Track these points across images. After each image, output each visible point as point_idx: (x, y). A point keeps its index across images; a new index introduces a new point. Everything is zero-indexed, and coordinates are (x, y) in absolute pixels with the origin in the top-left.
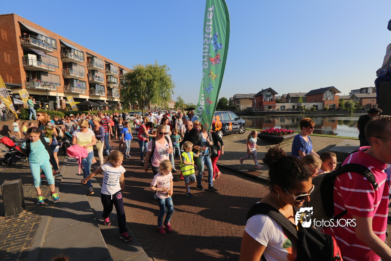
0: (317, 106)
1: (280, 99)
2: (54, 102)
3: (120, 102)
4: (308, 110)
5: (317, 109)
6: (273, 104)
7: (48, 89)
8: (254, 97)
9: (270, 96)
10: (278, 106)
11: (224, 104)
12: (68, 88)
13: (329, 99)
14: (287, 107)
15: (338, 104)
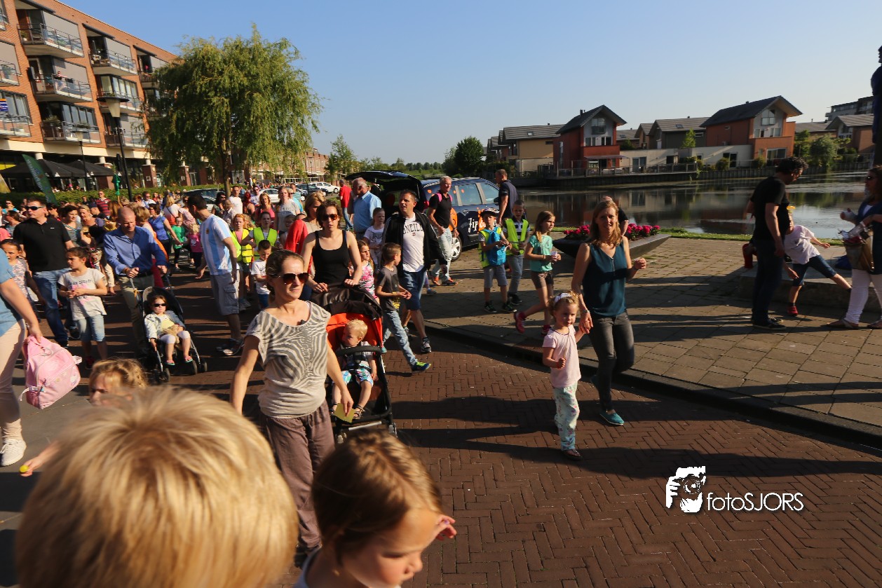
0: (734, 156)
1: (633, 138)
4: (709, 169)
5: (733, 164)
6: (612, 154)
8: (559, 135)
9: (602, 130)
10: (627, 160)
11: (472, 157)
13: (767, 134)
14: (652, 160)
15: (793, 146)
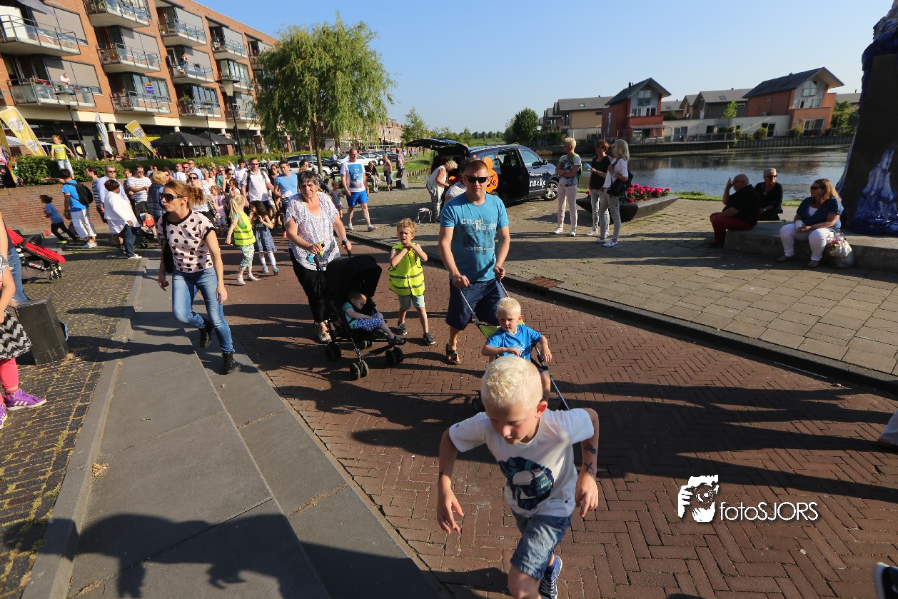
0: (772, 126)
1: (678, 109)
2: (92, 138)
3: (261, 132)
4: (747, 138)
5: (770, 134)
6: (655, 124)
7: (73, 103)
8: (608, 106)
9: (648, 101)
10: (668, 129)
11: (528, 127)
12: (123, 100)
14: (693, 130)
15: (831, 116)
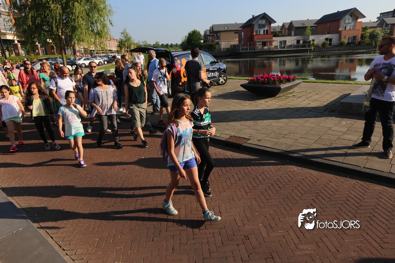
0: (331, 40)
1: (279, 30)
3: (18, 41)
4: (318, 47)
5: (330, 44)
6: (269, 39)
8: (241, 29)
9: (264, 26)
10: (276, 42)
11: (196, 40)
13: (348, 28)
14: (290, 42)
15: (360, 34)
